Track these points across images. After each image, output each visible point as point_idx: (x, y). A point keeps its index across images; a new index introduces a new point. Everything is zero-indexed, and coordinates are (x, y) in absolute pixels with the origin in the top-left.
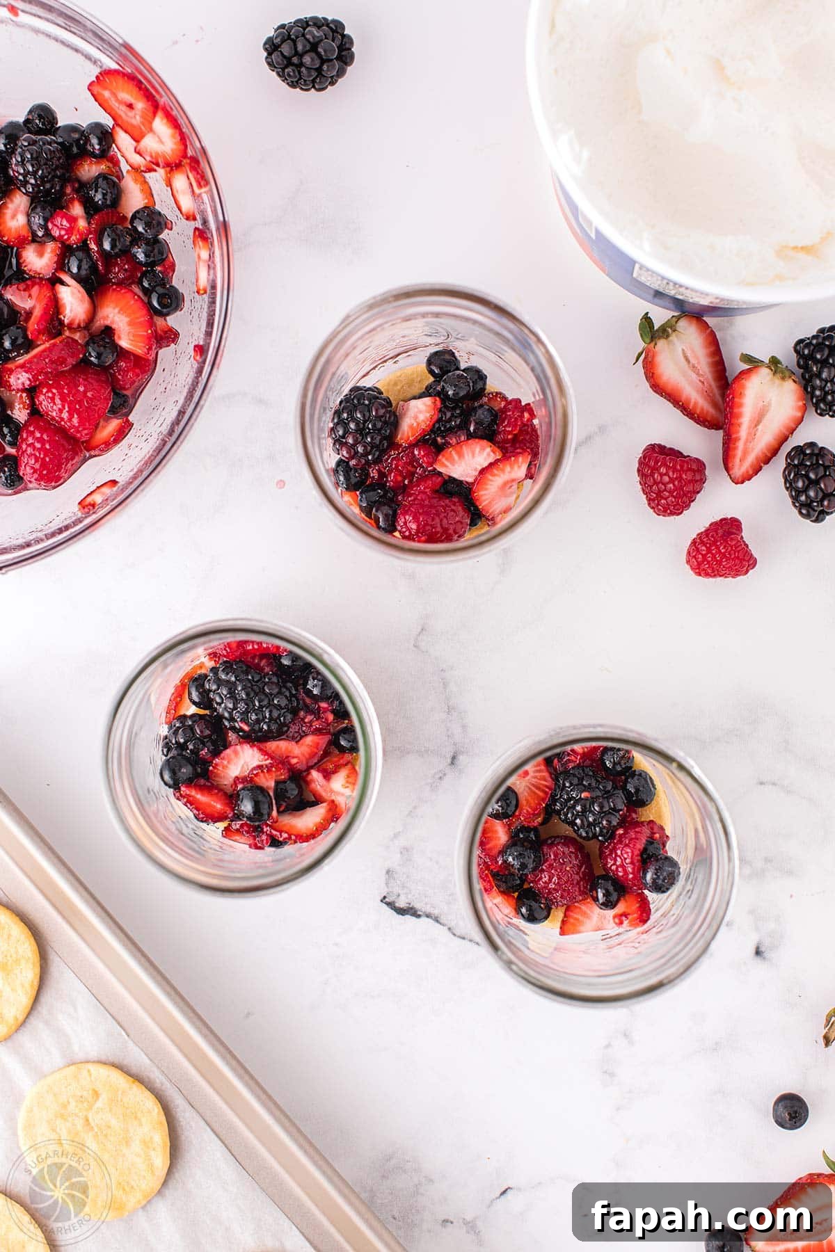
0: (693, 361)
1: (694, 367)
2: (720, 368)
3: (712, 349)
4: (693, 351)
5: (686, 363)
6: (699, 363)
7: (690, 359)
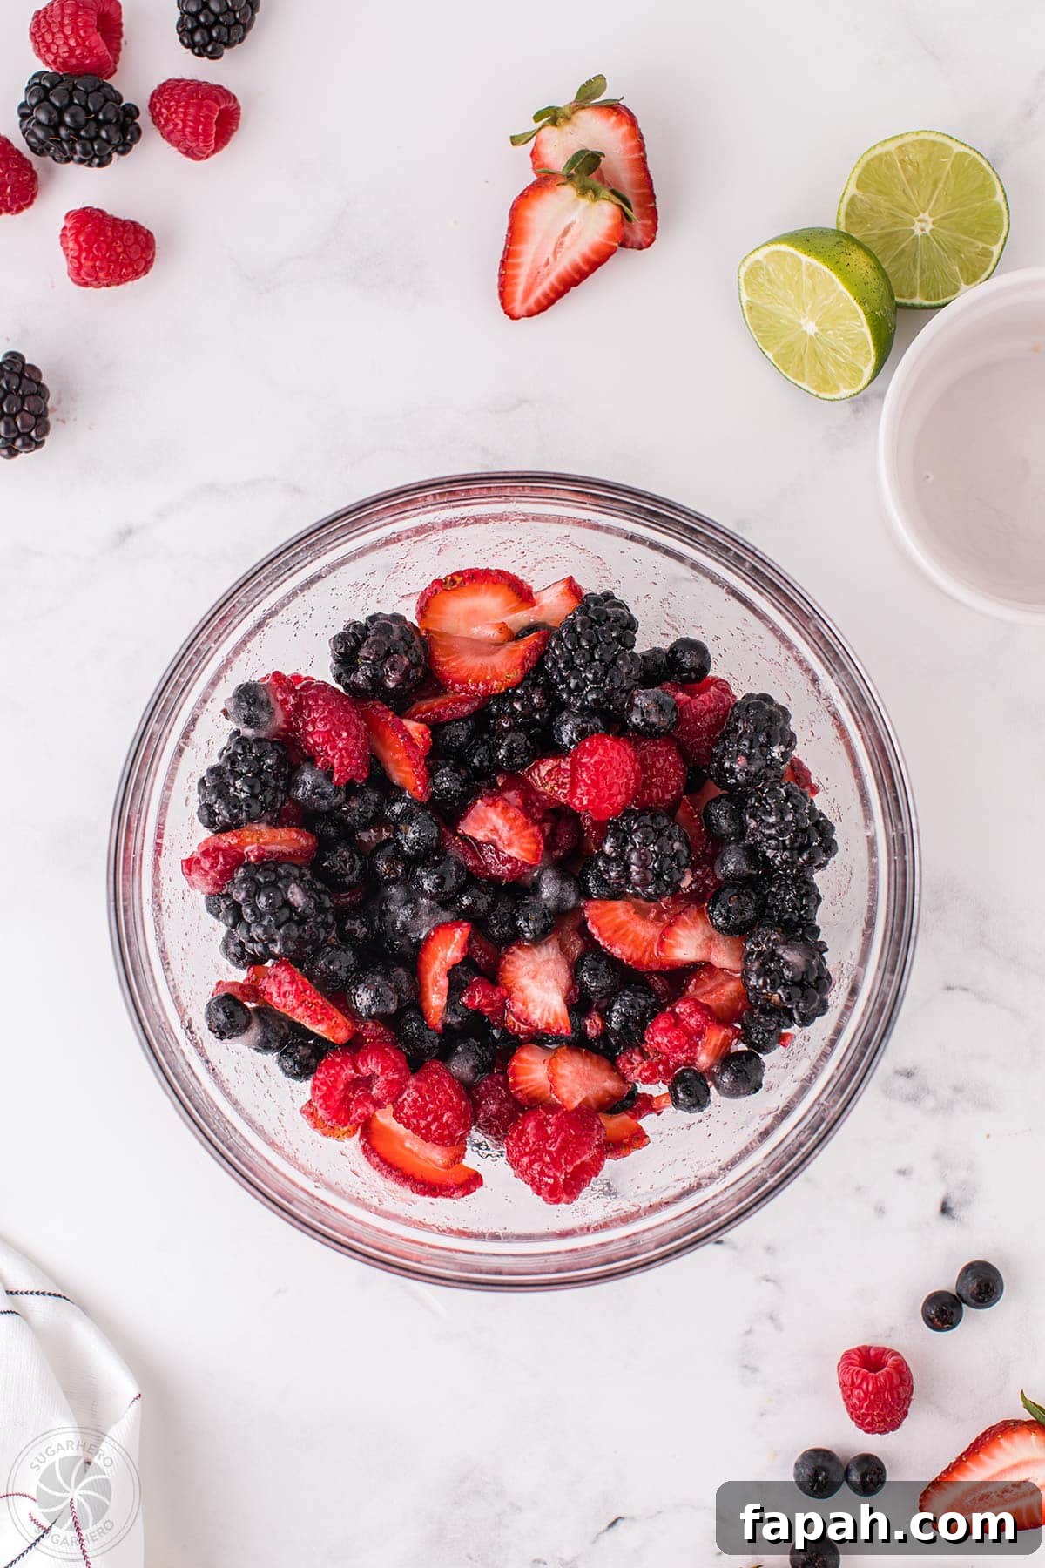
0: (567, 240)
1: (561, 244)
2: (577, 277)
3: (594, 258)
4: (580, 234)
5: (560, 233)
6: (568, 248)
7: (570, 234)
